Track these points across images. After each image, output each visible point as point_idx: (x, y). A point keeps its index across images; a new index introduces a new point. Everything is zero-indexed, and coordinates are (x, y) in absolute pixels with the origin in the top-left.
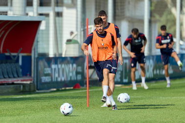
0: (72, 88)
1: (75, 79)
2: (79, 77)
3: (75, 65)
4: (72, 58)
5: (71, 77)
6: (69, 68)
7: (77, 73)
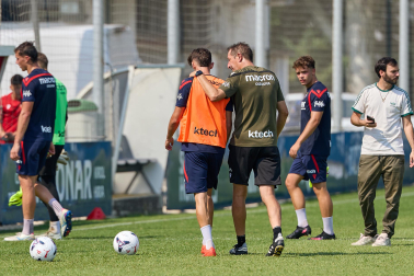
0: (84, 218)
1: (90, 196)
2: (100, 192)
3: (88, 164)
4: (79, 145)
5: (79, 192)
6: (75, 170)
7: (94, 182)
